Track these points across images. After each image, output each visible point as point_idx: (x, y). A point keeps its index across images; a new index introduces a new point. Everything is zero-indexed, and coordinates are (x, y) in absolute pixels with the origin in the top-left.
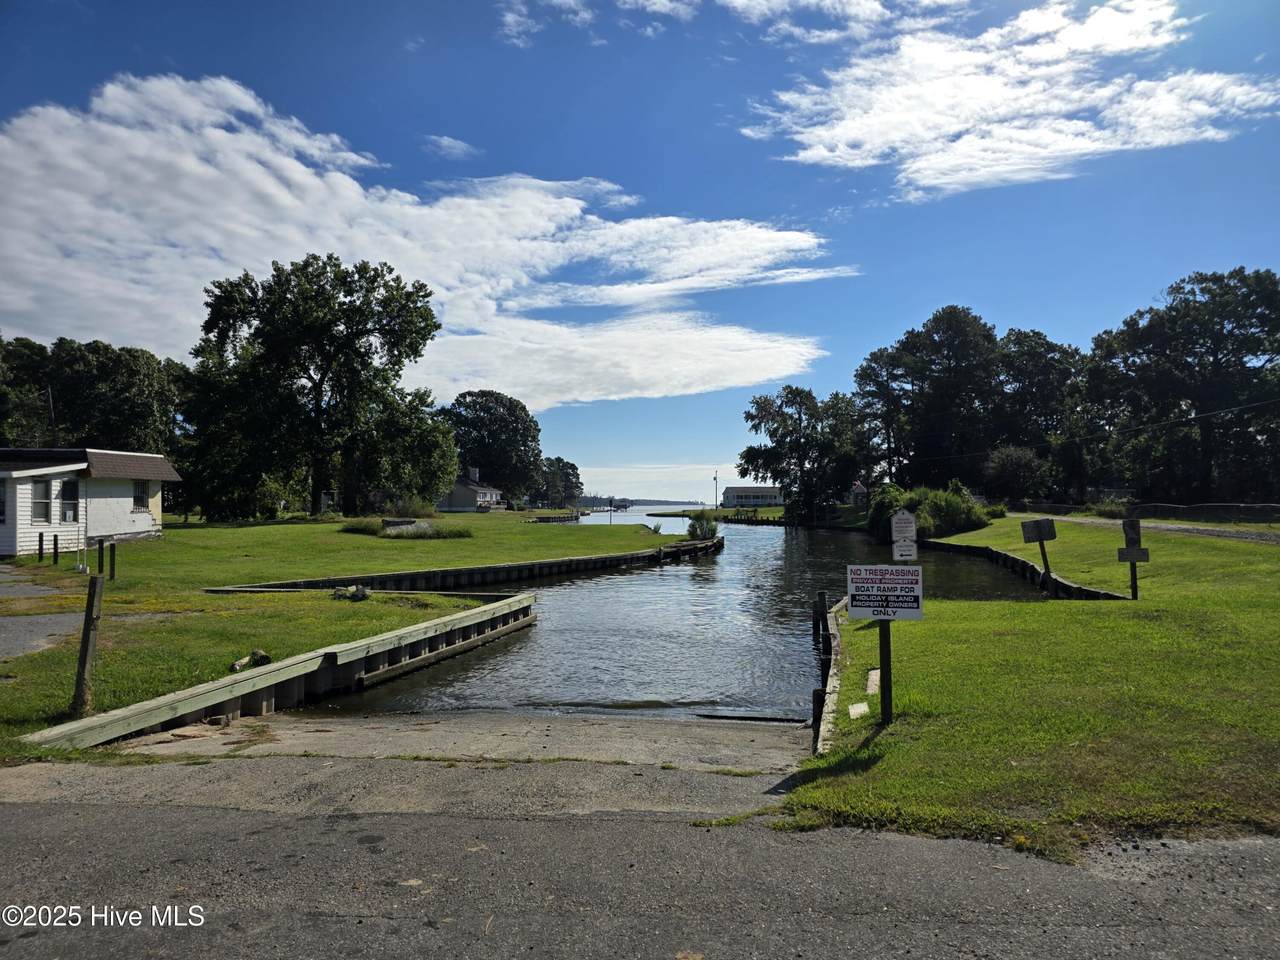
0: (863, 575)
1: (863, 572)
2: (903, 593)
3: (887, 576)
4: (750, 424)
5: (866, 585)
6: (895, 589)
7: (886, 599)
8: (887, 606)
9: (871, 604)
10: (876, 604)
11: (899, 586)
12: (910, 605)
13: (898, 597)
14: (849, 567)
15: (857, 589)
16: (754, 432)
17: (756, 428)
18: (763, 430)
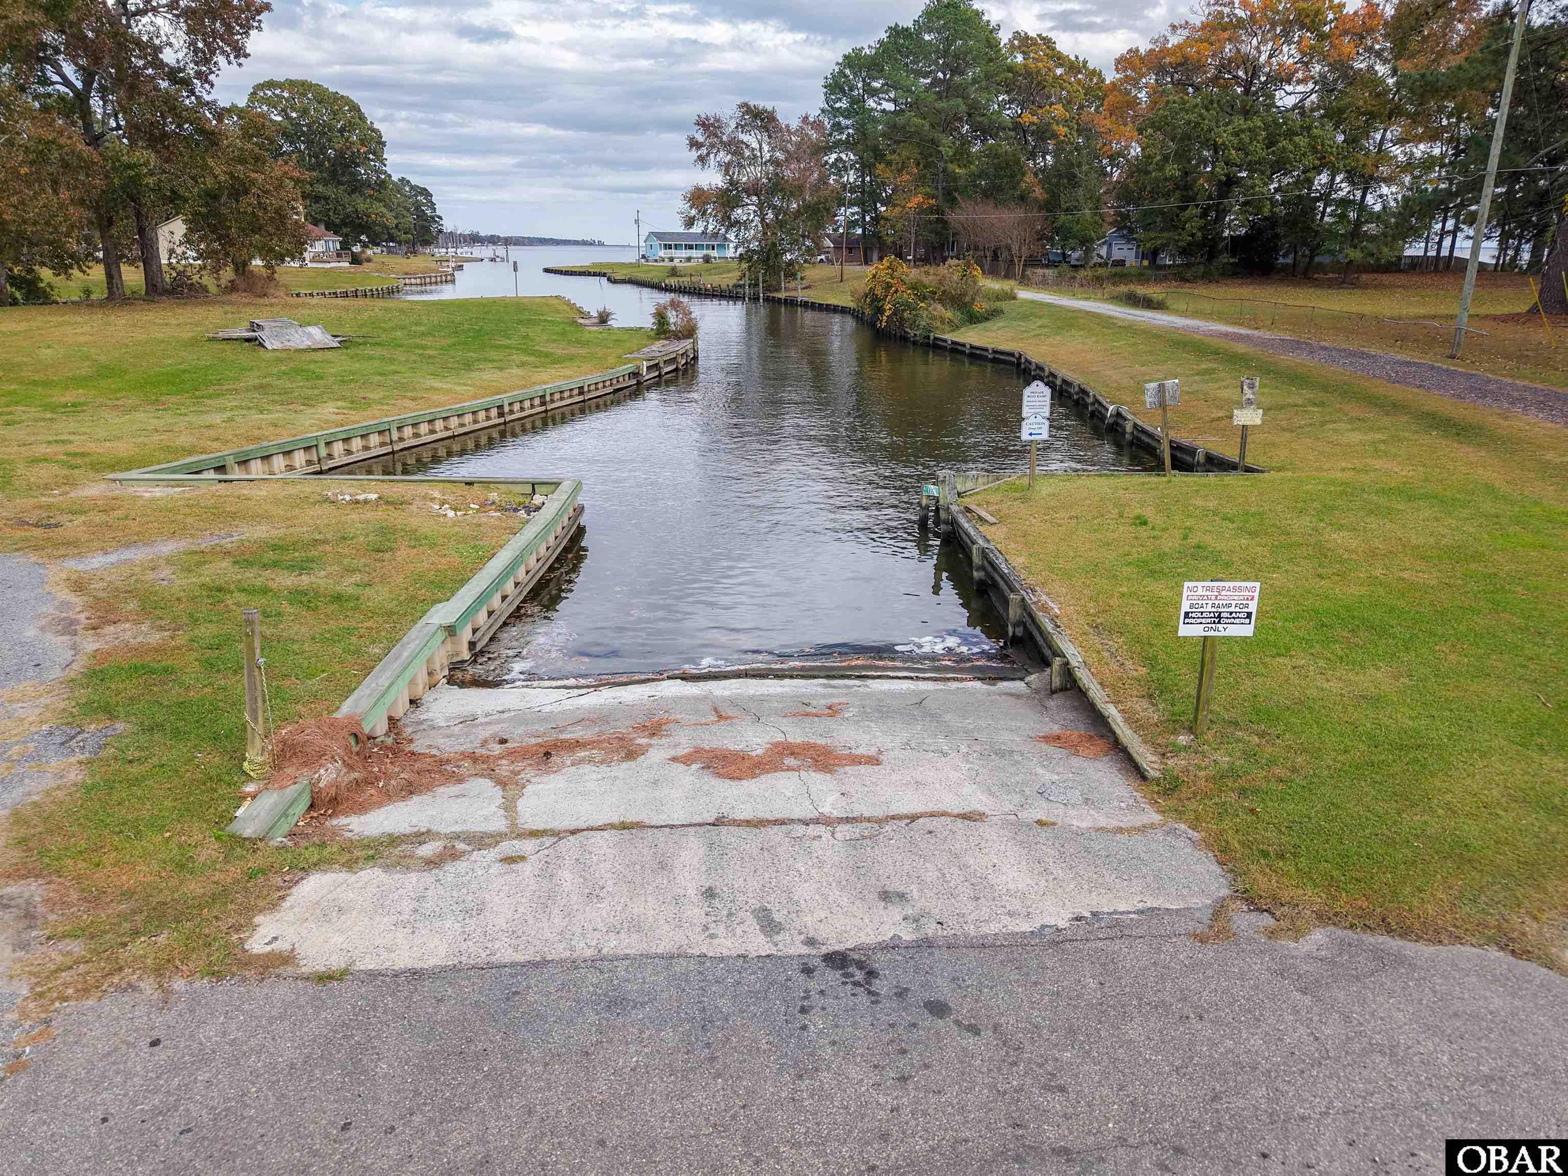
0: (1200, 592)
1: (1200, 589)
2: (1237, 610)
3: (1223, 593)
4: (694, 154)
5: (1200, 602)
6: (1230, 606)
7: (1219, 617)
8: (1219, 622)
9: (1203, 621)
10: (1209, 620)
11: (1234, 603)
12: (1243, 621)
13: (1231, 613)
14: (1186, 584)
15: (1191, 606)
16: (699, 166)
17: (702, 159)
18: (712, 162)
